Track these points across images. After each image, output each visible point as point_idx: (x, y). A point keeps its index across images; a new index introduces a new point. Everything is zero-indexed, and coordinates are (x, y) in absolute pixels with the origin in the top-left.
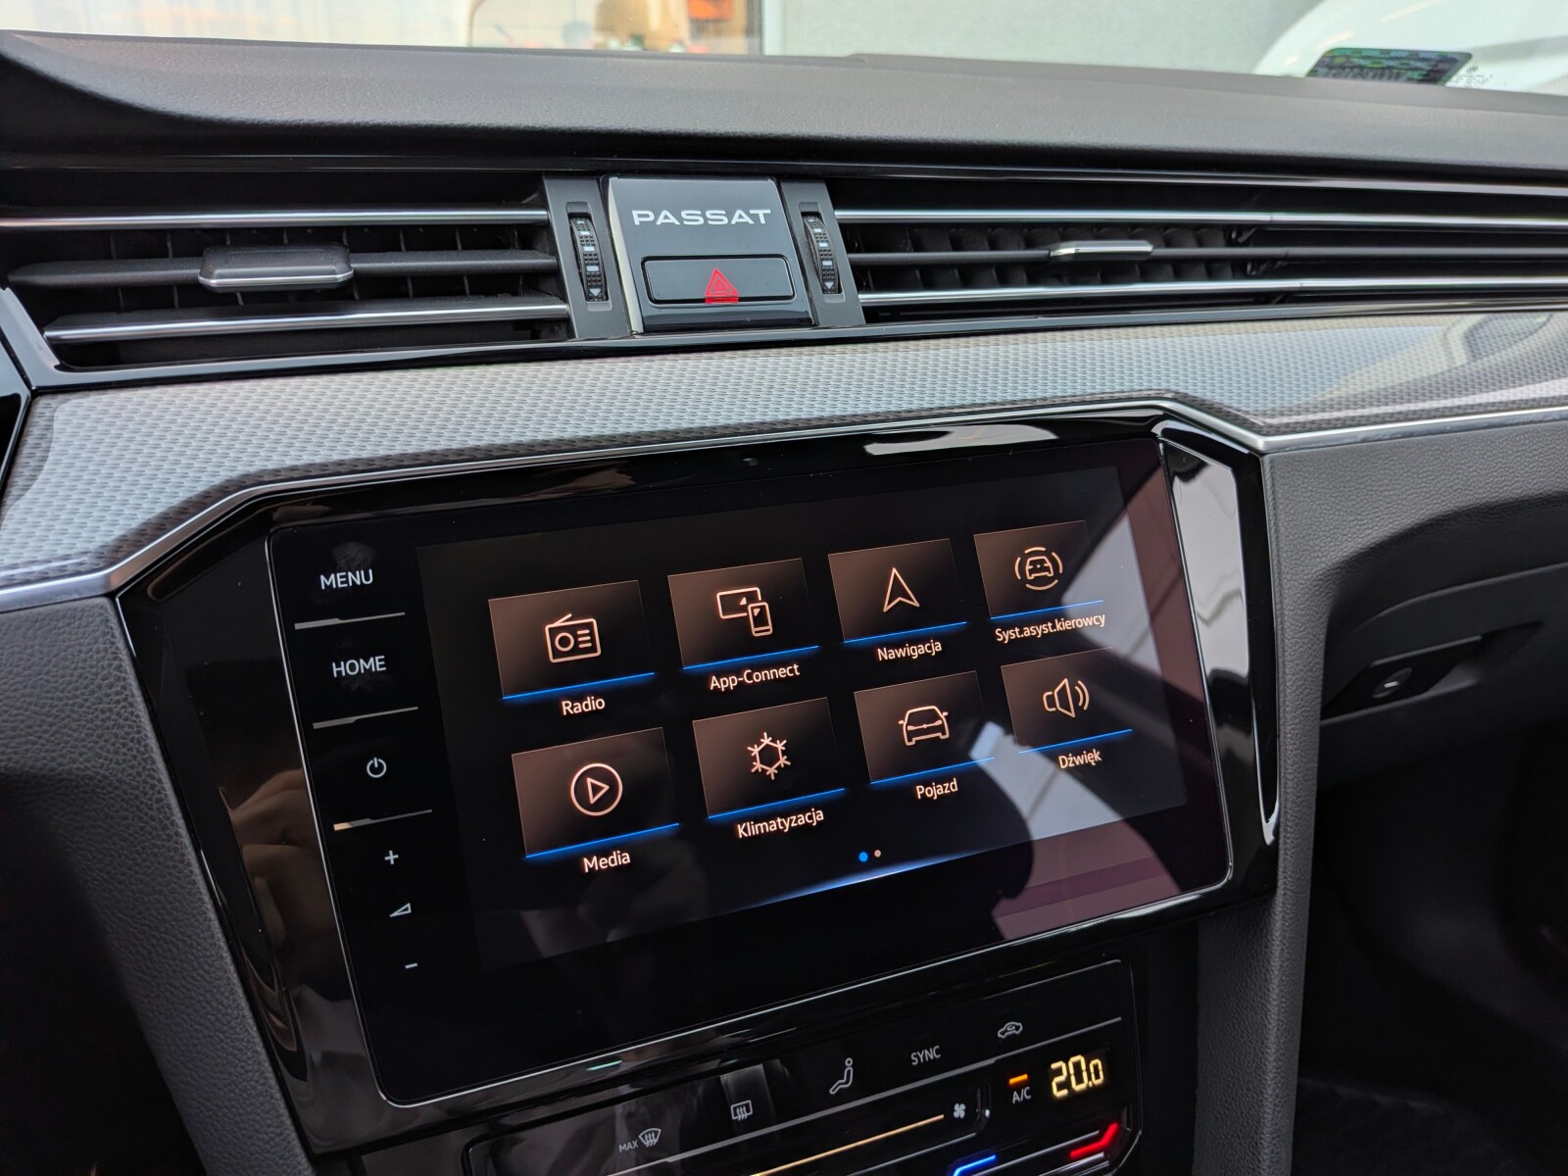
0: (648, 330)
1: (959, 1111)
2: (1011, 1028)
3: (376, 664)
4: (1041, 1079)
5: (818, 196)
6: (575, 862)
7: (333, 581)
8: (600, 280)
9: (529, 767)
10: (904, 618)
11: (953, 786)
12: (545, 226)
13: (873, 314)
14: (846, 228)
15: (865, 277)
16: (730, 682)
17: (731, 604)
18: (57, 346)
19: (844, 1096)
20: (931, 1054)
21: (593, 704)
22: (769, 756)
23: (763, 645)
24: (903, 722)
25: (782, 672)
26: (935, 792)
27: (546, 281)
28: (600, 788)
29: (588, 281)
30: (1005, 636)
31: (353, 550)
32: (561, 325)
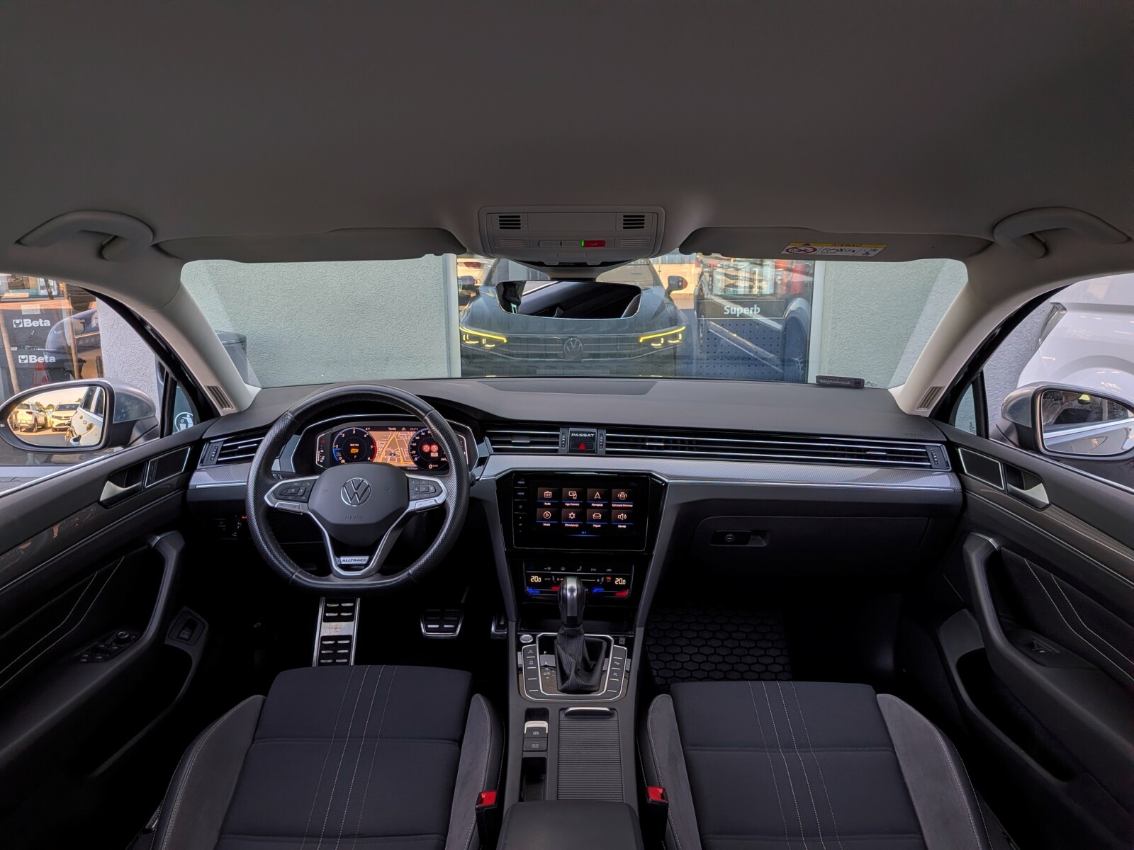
0: (570, 452)
1: (598, 580)
2: (609, 570)
3: (523, 494)
4: (613, 580)
5: (604, 432)
6: (542, 524)
7: (520, 482)
8: (564, 444)
9: (538, 510)
10: (597, 500)
11: (599, 526)
12: (558, 435)
13: (608, 452)
14: (607, 436)
15: (608, 446)
16: (569, 504)
17: (571, 494)
18: (493, 448)
19: (579, 572)
20: (595, 570)
21: (549, 504)
22: (572, 516)
23: (575, 500)
24: (594, 515)
25: (576, 505)
26: (596, 526)
27: (557, 444)
28: (547, 515)
29: (562, 444)
30: (613, 505)
31: (522, 479)
32: (556, 451)
